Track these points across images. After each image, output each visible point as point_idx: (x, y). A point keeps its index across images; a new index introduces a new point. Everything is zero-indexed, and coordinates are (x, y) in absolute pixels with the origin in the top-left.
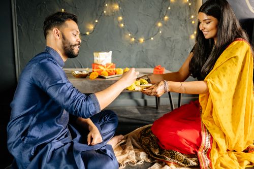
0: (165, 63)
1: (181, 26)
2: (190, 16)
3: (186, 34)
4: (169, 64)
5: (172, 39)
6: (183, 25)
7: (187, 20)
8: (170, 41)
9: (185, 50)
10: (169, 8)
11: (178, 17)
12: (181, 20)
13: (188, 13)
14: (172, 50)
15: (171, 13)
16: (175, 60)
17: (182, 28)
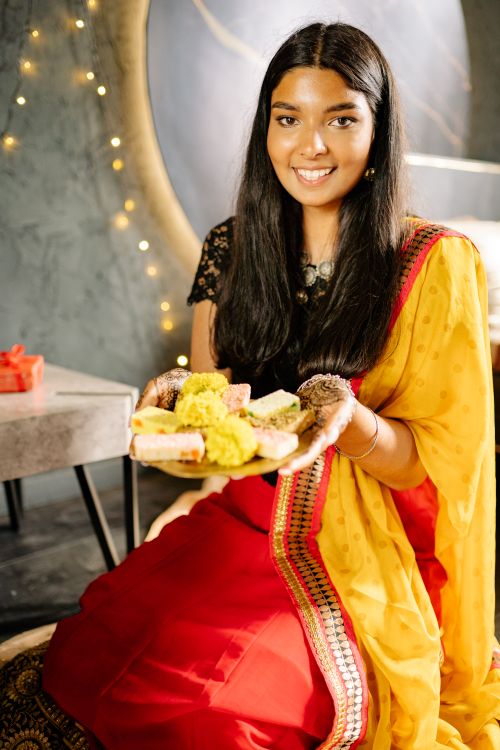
0: (23, 334)
1: (75, 177)
2: (105, 138)
3: (95, 213)
4: (43, 335)
5: (42, 232)
6: (82, 174)
7: (96, 154)
8: (36, 239)
9: (99, 276)
10: (21, 101)
11: (60, 143)
12: (71, 154)
13: (95, 129)
14: (47, 278)
15: (27, 123)
16: (65, 317)
17: (79, 188)
